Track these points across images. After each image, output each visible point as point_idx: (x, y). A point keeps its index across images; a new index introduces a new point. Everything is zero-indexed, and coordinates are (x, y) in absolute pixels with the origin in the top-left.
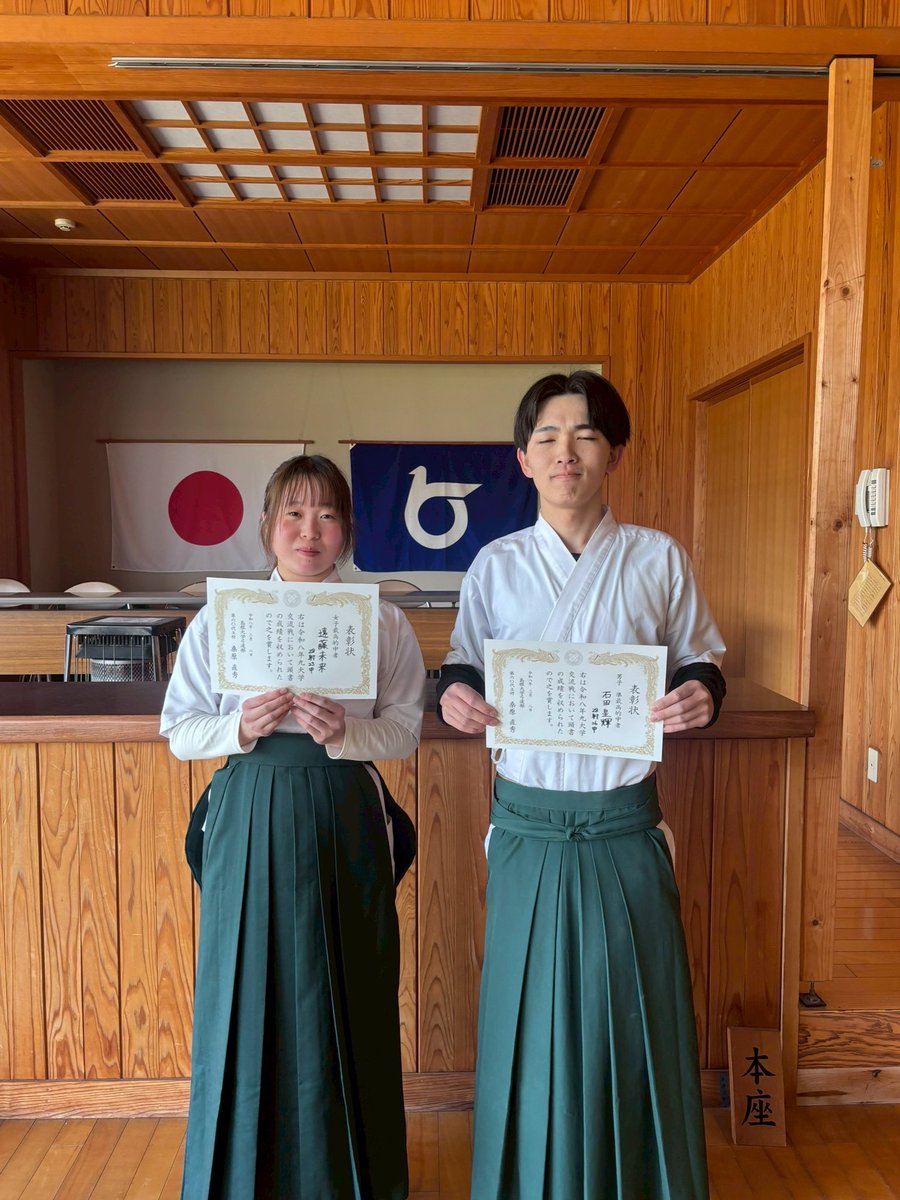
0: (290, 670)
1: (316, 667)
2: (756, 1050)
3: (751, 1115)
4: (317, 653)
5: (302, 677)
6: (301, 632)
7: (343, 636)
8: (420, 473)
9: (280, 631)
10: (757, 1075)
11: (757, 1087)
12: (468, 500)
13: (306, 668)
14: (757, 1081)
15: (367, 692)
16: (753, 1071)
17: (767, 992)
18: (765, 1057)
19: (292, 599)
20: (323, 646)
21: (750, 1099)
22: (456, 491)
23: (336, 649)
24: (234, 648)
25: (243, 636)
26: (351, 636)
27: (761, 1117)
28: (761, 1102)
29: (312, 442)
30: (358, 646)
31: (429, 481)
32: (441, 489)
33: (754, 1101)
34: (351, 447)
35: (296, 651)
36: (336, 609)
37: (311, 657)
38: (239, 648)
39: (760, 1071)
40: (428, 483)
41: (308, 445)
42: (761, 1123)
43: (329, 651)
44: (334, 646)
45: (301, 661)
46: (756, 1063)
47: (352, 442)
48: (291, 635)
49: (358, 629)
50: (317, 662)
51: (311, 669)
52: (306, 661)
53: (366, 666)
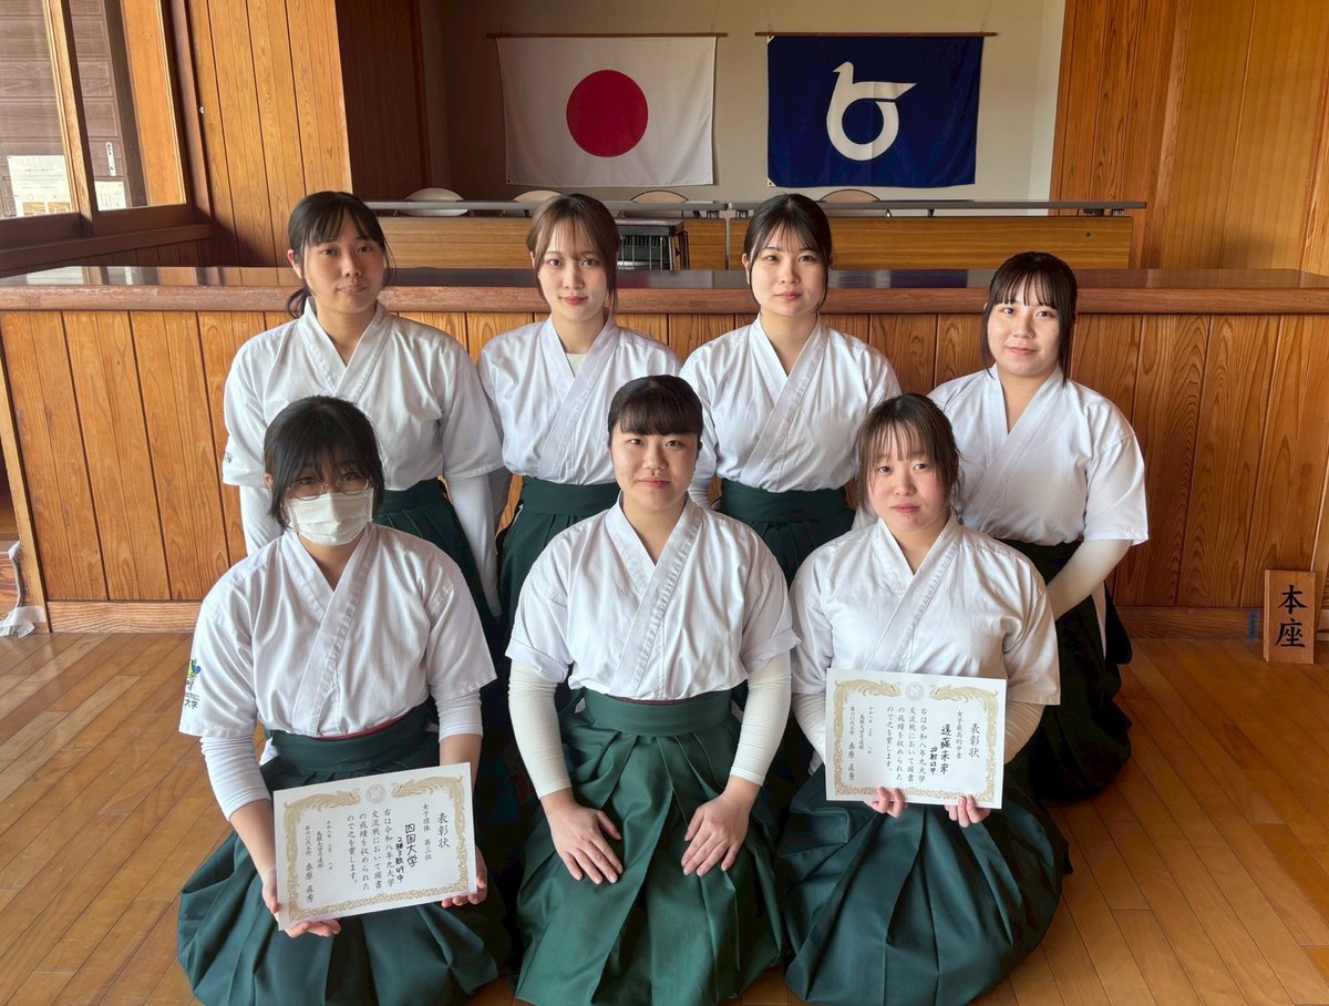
0: (911, 769)
1: (938, 768)
2: (1292, 587)
3: (1284, 638)
4: (940, 752)
5: (922, 778)
6: (924, 728)
7: (967, 734)
8: (846, 70)
9: (901, 726)
10: (1291, 607)
11: (1291, 616)
12: (900, 102)
13: (928, 768)
14: (1290, 612)
15: (991, 800)
16: (1288, 604)
17: (1302, 544)
18: (1300, 593)
19: (914, 691)
20: (946, 744)
21: (1283, 626)
22: (886, 92)
23: (959, 748)
24: (852, 746)
25: (862, 732)
26: (976, 734)
27: (1292, 640)
28: (1293, 629)
29: (725, 35)
30: (982, 746)
31: (856, 80)
32: (869, 90)
33: (1286, 627)
34: (769, 40)
35: (917, 750)
36: (960, 705)
37: (932, 756)
38: (857, 745)
39: (1294, 603)
40: (854, 83)
41: (720, 39)
42: (1292, 645)
43: (951, 751)
44: (957, 745)
45: (922, 761)
46: (1291, 595)
47: (770, 34)
48: (912, 732)
49: (983, 728)
50: (939, 762)
51: (933, 770)
52: (928, 761)
53: (991, 770)
